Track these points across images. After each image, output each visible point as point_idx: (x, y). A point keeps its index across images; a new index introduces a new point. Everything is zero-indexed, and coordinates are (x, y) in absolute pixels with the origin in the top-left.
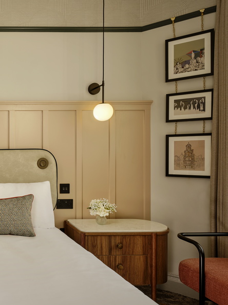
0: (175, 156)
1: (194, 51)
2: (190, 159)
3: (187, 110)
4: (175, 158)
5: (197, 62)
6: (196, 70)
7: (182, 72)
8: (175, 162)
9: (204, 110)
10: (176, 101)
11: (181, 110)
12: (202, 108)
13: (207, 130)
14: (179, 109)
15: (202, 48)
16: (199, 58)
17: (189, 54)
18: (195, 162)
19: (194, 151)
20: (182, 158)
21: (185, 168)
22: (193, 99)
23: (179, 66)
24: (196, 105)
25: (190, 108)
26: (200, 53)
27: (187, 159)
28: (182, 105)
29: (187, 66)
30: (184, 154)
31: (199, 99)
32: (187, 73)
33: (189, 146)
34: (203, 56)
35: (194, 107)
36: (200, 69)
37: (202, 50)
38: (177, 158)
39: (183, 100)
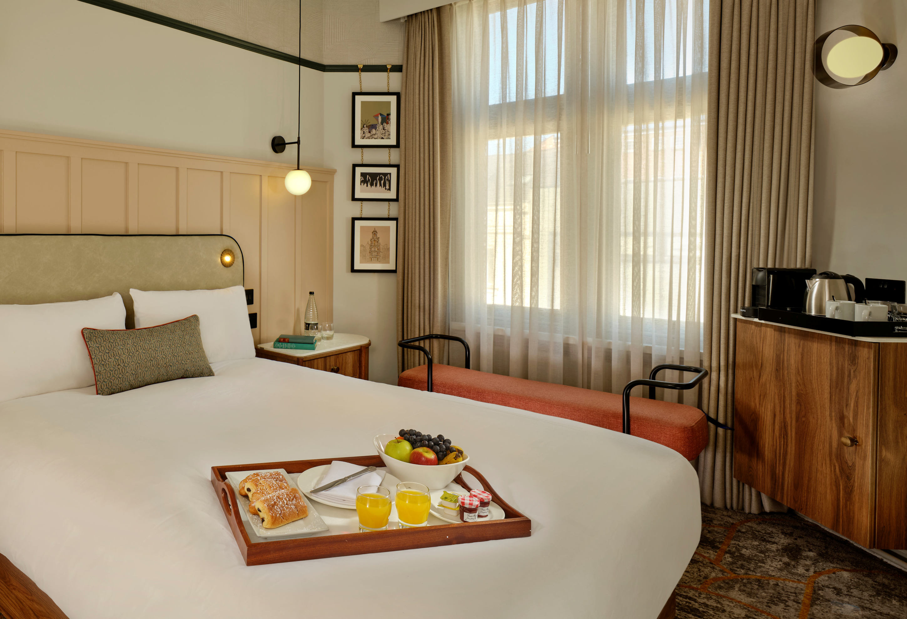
0: (362, 246)
1: (381, 115)
2: (376, 250)
3: (374, 187)
4: (361, 249)
5: (383, 129)
6: (382, 138)
7: (369, 138)
8: (361, 253)
9: (389, 189)
10: (363, 175)
11: (367, 186)
12: (387, 187)
13: (393, 214)
14: (366, 184)
15: (388, 113)
16: (386, 125)
17: (376, 117)
18: (381, 253)
19: (380, 239)
20: (368, 248)
21: (371, 261)
22: (380, 174)
23: (366, 130)
24: (382, 182)
25: (376, 185)
26: (386, 119)
27: (373, 249)
28: (369, 180)
29: (374, 131)
30: (370, 243)
31: (385, 175)
32: (373, 140)
33: (375, 232)
34: (389, 122)
35: (380, 185)
36: (387, 139)
37: (389, 115)
38: (362, 248)
39: (370, 174)
